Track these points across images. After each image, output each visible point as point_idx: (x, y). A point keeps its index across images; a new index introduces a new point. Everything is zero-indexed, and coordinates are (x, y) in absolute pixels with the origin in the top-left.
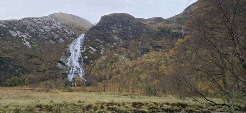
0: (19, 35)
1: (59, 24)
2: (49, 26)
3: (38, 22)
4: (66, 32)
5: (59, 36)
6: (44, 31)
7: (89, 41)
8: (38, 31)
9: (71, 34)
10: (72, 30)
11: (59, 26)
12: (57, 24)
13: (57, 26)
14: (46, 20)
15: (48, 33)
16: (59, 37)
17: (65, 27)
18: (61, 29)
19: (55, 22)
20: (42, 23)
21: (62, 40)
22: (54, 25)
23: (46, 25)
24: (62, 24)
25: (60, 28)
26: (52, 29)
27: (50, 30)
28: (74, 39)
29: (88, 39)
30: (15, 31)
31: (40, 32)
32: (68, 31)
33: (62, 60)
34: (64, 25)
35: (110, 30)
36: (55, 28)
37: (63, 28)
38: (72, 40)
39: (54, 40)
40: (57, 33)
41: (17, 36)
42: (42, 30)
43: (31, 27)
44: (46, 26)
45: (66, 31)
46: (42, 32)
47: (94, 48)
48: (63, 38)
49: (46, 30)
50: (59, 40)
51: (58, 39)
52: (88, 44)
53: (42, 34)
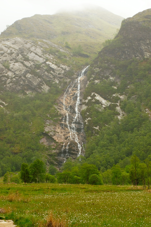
2: (22, 63)
4: (53, 70)
5: (40, 79)
6: (15, 74)
7: (97, 84)
8: (4, 76)
11: (40, 57)
12: (36, 54)
14: (15, 50)
15: (20, 77)
18: (43, 63)
19: (33, 49)
20: (8, 58)
22: (31, 56)
26: (27, 67)
31: (8, 77)
32: (56, 65)
36: (32, 63)
38: (66, 84)
40: (36, 75)
46: (12, 78)
47: (105, 99)
50: (41, 88)
51: (39, 85)
52: (93, 92)
53: (11, 82)
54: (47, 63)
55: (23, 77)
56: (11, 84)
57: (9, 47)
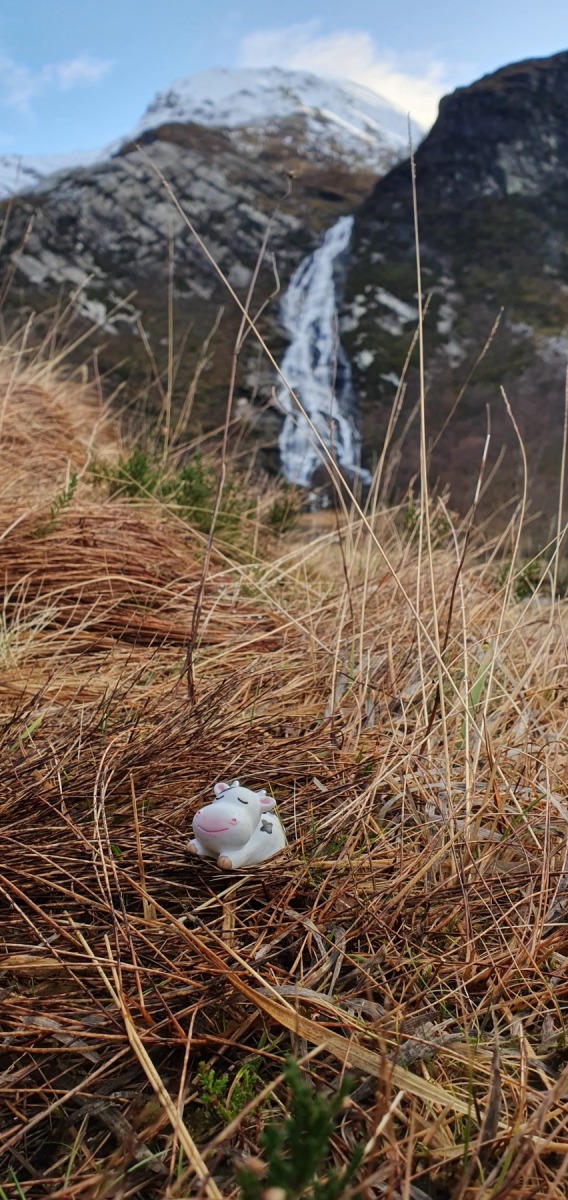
0: (54, 275)
1: (219, 178)
3: (124, 192)
4: (258, 226)
5: (224, 250)
6: (158, 233)
7: (378, 263)
8: (129, 239)
9: (285, 231)
10: (286, 209)
11: (222, 191)
12: (211, 184)
13: (212, 194)
14: (156, 171)
15: (173, 241)
16: (227, 256)
17: (249, 193)
18: (229, 209)
19: (202, 171)
21: (240, 274)
22: (197, 190)
23: (162, 200)
24: (233, 180)
25: (224, 202)
26: (191, 216)
27: (182, 222)
29: (371, 250)
30: (36, 255)
31: (139, 241)
32: (265, 213)
33: (252, 381)
34: (246, 182)
35: (490, 180)
36: (203, 207)
37: (241, 200)
38: (293, 265)
39: (207, 277)
40: (214, 236)
41: (49, 280)
42: (145, 233)
44: (161, 207)
45: (258, 217)
46: (150, 244)
47: (403, 300)
48: (248, 259)
49: (163, 230)
52: (369, 282)
53: (149, 254)
54: (243, 207)
55: (179, 243)
56: (148, 260)
57: (139, 165)
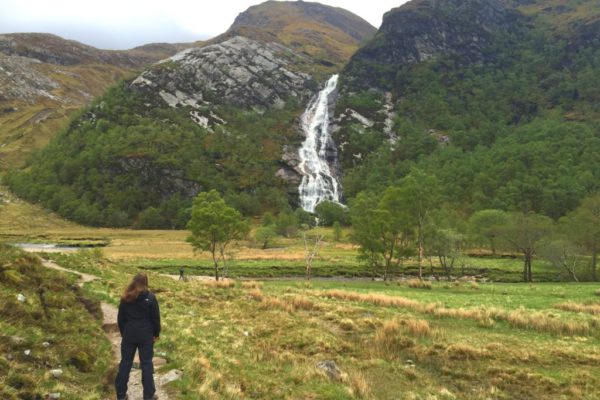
0: (182, 103)
1: (269, 55)
2: (246, 67)
3: (219, 61)
4: (289, 79)
5: (271, 90)
6: (236, 82)
8: (222, 85)
9: (303, 81)
11: (270, 61)
12: (265, 58)
13: (265, 62)
14: (236, 50)
15: (244, 86)
16: (273, 94)
17: (285, 62)
18: (274, 70)
19: (260, 51)
20: (227, 60)
21: (280, 103)
22: (258, 60)
23: (239, 65)
24: (276, 55)
25: (271, 66)
26: (253, 73)
27: (249, 77)
28: (312, 95)
29: (348, 91)
30: (173, 93)
31: (227, 86)
32: (293, 72)
33: (285, 157)
34: (283, 56)
35: (411, 55)
36: (260, 69)
37: (280, 66)
38: (307, 98)
39: (262, 104)
40: (266, 84)
41: (178, 105)
42: (229, 81)
43: (204, 78)
44: (239, 69)
45: (289, 74)
46: (232, 88)
47: (366, 116)
48: (284, 96)
49: (239, 80)
50: (272, 103)
51: (271, 99)
52: (348, 107)
53: (232, 93)
54: (281, 69)
55: (248, 87)
56: (231, 96)
57: (228, 48)
